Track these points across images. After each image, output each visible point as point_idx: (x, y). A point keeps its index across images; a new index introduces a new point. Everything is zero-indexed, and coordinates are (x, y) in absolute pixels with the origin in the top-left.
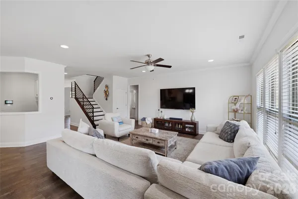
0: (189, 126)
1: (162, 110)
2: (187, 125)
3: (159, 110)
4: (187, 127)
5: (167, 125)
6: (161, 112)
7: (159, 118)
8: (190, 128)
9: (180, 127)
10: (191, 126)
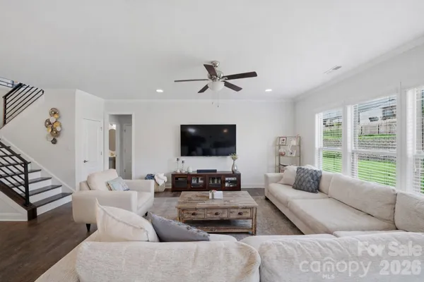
0: (230, 179)
1: (184, 158)
2: (227, 179)
3: (178, 159)
4: (227, 181)
5: (194, 182)
6: (183, 162)
7: (179, 172)
8: (231, 182)
9: (216, 182)
10: (233, 179)
